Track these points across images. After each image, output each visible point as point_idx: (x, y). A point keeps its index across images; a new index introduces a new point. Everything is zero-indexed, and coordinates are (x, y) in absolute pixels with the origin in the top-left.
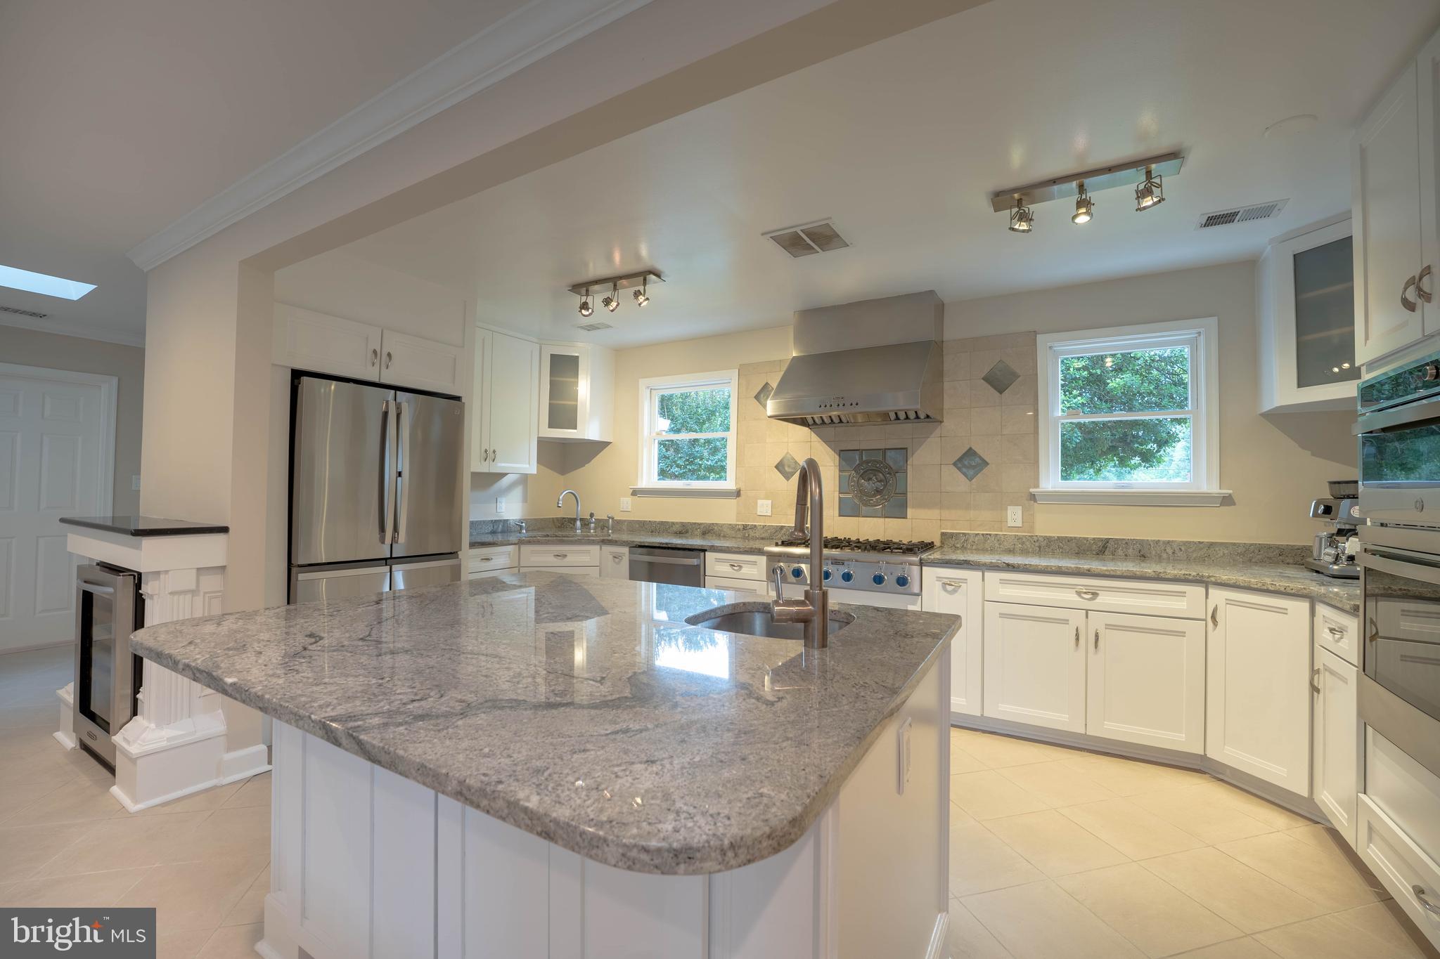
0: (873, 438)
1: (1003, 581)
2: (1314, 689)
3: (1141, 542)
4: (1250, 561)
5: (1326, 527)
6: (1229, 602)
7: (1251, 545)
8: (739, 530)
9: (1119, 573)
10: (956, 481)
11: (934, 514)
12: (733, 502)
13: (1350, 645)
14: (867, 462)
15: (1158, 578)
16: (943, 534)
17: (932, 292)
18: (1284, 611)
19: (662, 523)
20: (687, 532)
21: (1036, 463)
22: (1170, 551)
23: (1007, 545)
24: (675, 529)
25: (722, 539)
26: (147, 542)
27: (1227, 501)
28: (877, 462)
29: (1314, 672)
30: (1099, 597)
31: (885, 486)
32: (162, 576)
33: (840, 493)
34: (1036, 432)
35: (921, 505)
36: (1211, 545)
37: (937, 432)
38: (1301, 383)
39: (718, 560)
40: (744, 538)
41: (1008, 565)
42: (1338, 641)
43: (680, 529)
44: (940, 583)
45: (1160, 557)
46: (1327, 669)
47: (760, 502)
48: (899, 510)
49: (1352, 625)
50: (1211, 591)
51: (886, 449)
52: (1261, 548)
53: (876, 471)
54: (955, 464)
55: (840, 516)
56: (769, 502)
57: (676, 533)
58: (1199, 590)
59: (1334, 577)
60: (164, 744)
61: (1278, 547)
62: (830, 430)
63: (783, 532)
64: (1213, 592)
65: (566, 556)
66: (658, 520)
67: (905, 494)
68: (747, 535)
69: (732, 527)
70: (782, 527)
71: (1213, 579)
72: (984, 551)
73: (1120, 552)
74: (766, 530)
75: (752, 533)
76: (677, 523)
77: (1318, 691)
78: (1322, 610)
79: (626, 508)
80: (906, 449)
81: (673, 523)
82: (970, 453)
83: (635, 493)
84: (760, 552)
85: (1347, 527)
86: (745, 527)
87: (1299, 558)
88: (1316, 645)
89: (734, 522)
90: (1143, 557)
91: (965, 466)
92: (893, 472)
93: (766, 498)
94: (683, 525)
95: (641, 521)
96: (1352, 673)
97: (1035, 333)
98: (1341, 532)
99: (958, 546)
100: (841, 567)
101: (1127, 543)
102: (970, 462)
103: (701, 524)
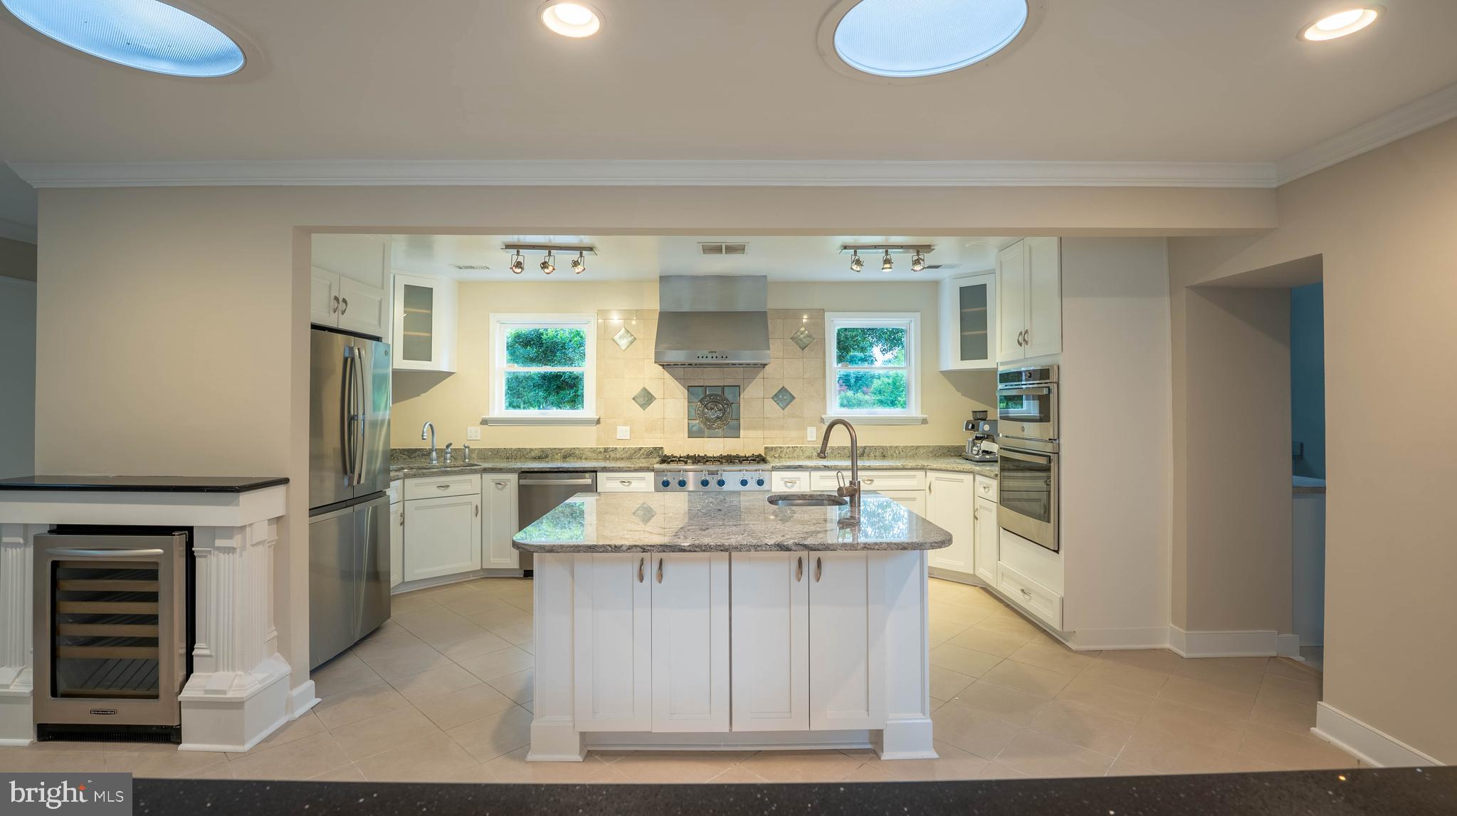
0: (713, 378)
1: (822, 477)
2: (976, 518)
3: (883, 448)
4: (935, 456)
5: (971, 436)
6: (937, 479)
7: (936, 446)
8: (600, 452)
9: (884, 467)
10: (772, 408)
11: (759, 433)
12: (594, 428)
13: (993, 493)
14: (710, 396)
15: (904, 469)
16: (766, 448)
17: (765, 277)
18: (962, 481)
19: (519, 450)
20: (547, 457)
21: (824, 398)
22: (897, 452)
23: (807, 454)
24: (533, 454)
25: (584, 461)
26: (244, 497)
27: (924, 421)
28: (718, 395)
29: (975, 510)
30: (875, 482)
31: (724, 414)
32: (248, 530)
33: (689, 420)
34: (824, 377)
35: (750, 428)
36: (918, 447)
37: (761, 375)
38: (963, 358)
39: (608, 479)
40: (606, 459)
41: (825, 466)
42: (987, 492)
43: (539, 454)
44: (783, 482)
45: (892, 456)
46: (981, 507)
47: (619, 428)
48: (735, 432)
49: (994, 484)
50: (928, 473)
51: (724, 386)
52: (941, 447)
53: (716, 402)
54: (772, 398)
55: (689, 437)
56: (628, 428)
57: (535, 458)
58: (922, 473)
59: (977, 462)
60: (259, 686)
61: (948, 447)
62: (680, 371)
63: (641, 452)
64: (929, 473)
65: (448, 486)
66: (514, 447)
67: (738, 419)
68: (608, 456)
69: (593, 450)
70: (640, 449)
71: (929, 467)
72: (793, 458)
73: (872, 454)
74: (626, 452)
75: (612, 455)
76: (535, 449)
77: (977, 519)
78: (978, 478)
79: (476, 438)
80: (739, 386)
81: (531, 450)
82: (783, 390)
83: (484, 422)
84: (648, 469)
85: (982, 435)
86: (606, 450)
87: (957, 452)
88: (976, 496)
89: (594, 446)
90: (884, 457)
91: (779, 399)
92: (730, 404)
93: (625, 424)
94: (542, 450)
95: (494, 449)
96: (994, 507)
97: (824, 311)
98: (977, 438)
99: (776, 456)
100: (715, 476)
101: (876, 448)
102: (784, 397)
103: (562, 449)
